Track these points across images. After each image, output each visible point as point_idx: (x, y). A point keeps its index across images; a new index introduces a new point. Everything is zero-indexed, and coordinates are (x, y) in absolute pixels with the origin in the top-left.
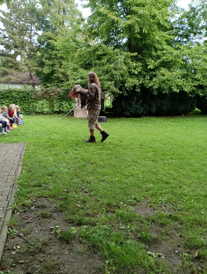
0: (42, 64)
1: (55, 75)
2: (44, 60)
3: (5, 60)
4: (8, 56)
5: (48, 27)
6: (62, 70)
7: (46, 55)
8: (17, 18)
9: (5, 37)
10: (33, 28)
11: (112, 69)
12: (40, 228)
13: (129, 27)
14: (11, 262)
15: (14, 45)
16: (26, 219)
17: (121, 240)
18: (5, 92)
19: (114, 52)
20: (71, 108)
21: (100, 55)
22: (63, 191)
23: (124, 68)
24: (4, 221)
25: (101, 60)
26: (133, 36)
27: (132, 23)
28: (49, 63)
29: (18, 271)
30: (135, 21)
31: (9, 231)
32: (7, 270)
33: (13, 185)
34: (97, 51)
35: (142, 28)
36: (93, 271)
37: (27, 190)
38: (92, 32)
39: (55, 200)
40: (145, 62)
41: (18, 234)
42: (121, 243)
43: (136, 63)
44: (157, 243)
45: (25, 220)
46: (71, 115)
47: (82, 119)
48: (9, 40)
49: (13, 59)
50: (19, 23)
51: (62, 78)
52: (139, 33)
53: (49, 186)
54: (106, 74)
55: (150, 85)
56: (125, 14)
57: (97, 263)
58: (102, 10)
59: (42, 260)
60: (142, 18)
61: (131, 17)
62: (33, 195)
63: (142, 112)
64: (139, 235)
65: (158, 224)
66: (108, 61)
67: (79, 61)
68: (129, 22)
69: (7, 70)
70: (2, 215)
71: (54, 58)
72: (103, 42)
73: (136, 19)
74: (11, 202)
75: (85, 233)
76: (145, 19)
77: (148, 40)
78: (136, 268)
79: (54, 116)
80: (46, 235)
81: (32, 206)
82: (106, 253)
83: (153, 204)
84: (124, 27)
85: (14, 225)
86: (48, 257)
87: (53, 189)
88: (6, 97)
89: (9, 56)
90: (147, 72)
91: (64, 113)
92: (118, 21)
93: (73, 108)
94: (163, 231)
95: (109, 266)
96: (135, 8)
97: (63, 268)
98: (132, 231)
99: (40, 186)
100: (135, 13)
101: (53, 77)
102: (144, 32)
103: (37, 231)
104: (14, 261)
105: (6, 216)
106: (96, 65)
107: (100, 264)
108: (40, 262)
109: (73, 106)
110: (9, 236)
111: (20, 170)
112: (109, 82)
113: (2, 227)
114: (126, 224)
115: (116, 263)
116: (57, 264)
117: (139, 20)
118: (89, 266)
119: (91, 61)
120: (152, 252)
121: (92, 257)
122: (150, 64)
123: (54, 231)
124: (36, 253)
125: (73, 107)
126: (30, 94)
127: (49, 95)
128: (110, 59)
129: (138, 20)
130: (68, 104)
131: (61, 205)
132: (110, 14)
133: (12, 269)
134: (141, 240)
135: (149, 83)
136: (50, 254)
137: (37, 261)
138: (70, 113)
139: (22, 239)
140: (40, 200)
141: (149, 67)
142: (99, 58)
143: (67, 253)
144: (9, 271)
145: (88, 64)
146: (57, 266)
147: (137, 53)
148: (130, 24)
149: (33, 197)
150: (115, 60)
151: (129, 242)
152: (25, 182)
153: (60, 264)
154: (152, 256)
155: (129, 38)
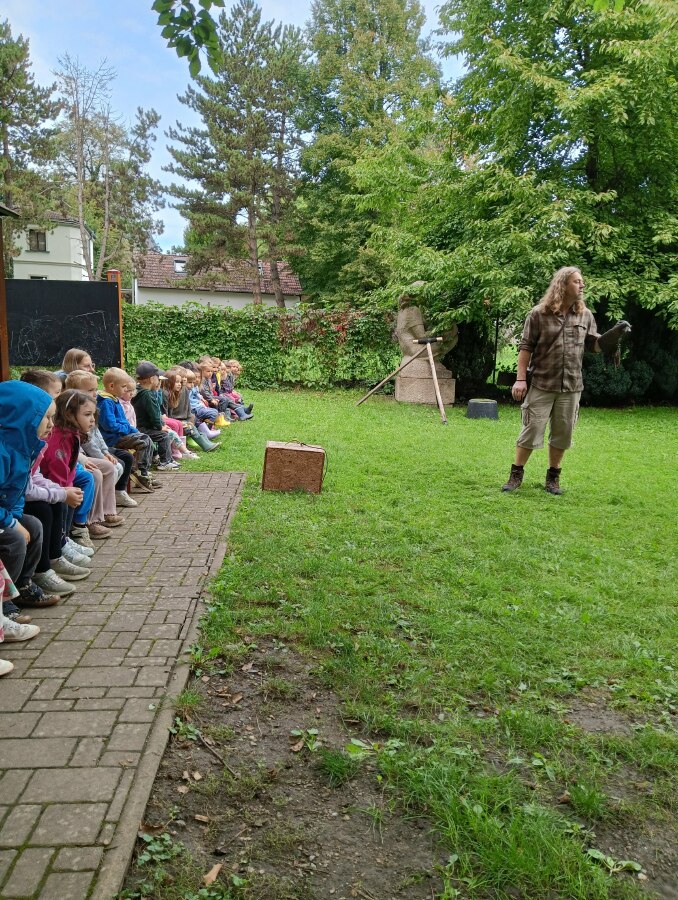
0: (310, 235)
1: (346, 267)
2: (315, 222)
3: (203, 223)
4: (211, 212)
5: (333, 119)
6: (367, 251)
7: (322, 206)
8: (245, 97)
9: (206, 155)
10: (288, 125)
11: (527, 246)
12: (261, 730)
13: (591, 109)
14: (174, 815)
15: (230, 180)
16: (226, 698)
17: (503, 799)
18: (199, 320)
19: (536, 191)
20: (389, 372)
21: (492, 203)
22: (341, 627)
23: (567, 242)
24: (163, 698)
25: (495, 216)
26: (603, 136)
27: (601, 96)
28: (332, 230)
29: (191, 840)
30: (613, 87)
31: (176, 725)
32: (163, 834)
33: (197, 596)
34: (481, 189)
35: (637, 109)
36: (407, 880)
37: (237, 613)
38: (468, 131)
39: (311, 652)
40: (645, 221)
41: (199, 739)
42: (504, 809)
43: (611, 224)
44: (627, 828)
45: (222, 700)
46: (388, 394)
47: (419, 405)
48: (218, 163)
49: (225, 221)
50: (249, 111)
51: (369, 277)
52: (625, 127)
53: (300, 608)
54: (508, 263)
55: (661, 297)
56: (579, 67)
57: (422, 858)
58: (503, 59)
59: (259, 823)
60: (639, 76)
61: (600, 76)
62: (252, 629)
63: (628, 390)
64: (567, 792)
65: (639, 766)
66: (515, 222)
67: (421, 223)
68: (590, 93)
69: (207, 254)
70: (161, 679)
71: (347, 216)
72: (502, 161)
73: (618, 80)
74: (188, 642)
75: (392, 763)
76: (651, 78)
77: (657, 150)
78: (546, 894)
79: (334, 395)
80: (278, 752)
81: (247, 661)
82: (453, 831)
83: (629, 702)
84: (574, 111)
85: (192, 712)
86: (277, 818)
87: (311, 619)
88: (200, 335)
89: (215, 210)
90: (649, 253)
91: (365, 386)
92: (553, 89)
93: (394, 372)
94: (652, 792)
95: (455, 873)
96: (614, 46)
97: (318, 855)
98: (545, 778)
99: (274, 605)
100: (612, 61)
101: (341, 274)
102: (642, 122)
103: (252, 737)
104: (181, 812)
105: (172, 681)
106: (474, 235)
107: (431, 864)
108: (253, 826)
109: (396, 364)
110: (174, 740)
111: (222, 553)
112: (516, 288)
113: (158, 712)
114: (530, 755)
115: (479, 868)
116: (301, 842)
117: (625, 82)
118: (396, 864)
119: (460, 223)
120: (605, 853)
121: (408, 839)
122: (662, 229)
123: (301, 744)
124: (243, 802)
125: (393, 369)
126: (269, 328)
127: (324, 329)
128: (523, 214)
129: (622, 85)
130: (378, 358)
131: (331, 670)
132: (530, 71)
133: (175, 832)
134: (573, 808)
135: (656, 290)
136: (282, 809)
137: (244, 825)
138: (382, 387)
139: (209, 755)
140: (271, 645)
141: (656, 239)
142: (488, 211)
143: (335, 814)
144: (167, 837)
145: (451, 231)
146: (300, 848)
147: (614, 193)
148: (594, 101)
149: (250, 636)
150: (538, 217)
151: (529, 808)
152: (233, 588)
153: (310, 843)
154: (603, 866)
155: (590, 145)
